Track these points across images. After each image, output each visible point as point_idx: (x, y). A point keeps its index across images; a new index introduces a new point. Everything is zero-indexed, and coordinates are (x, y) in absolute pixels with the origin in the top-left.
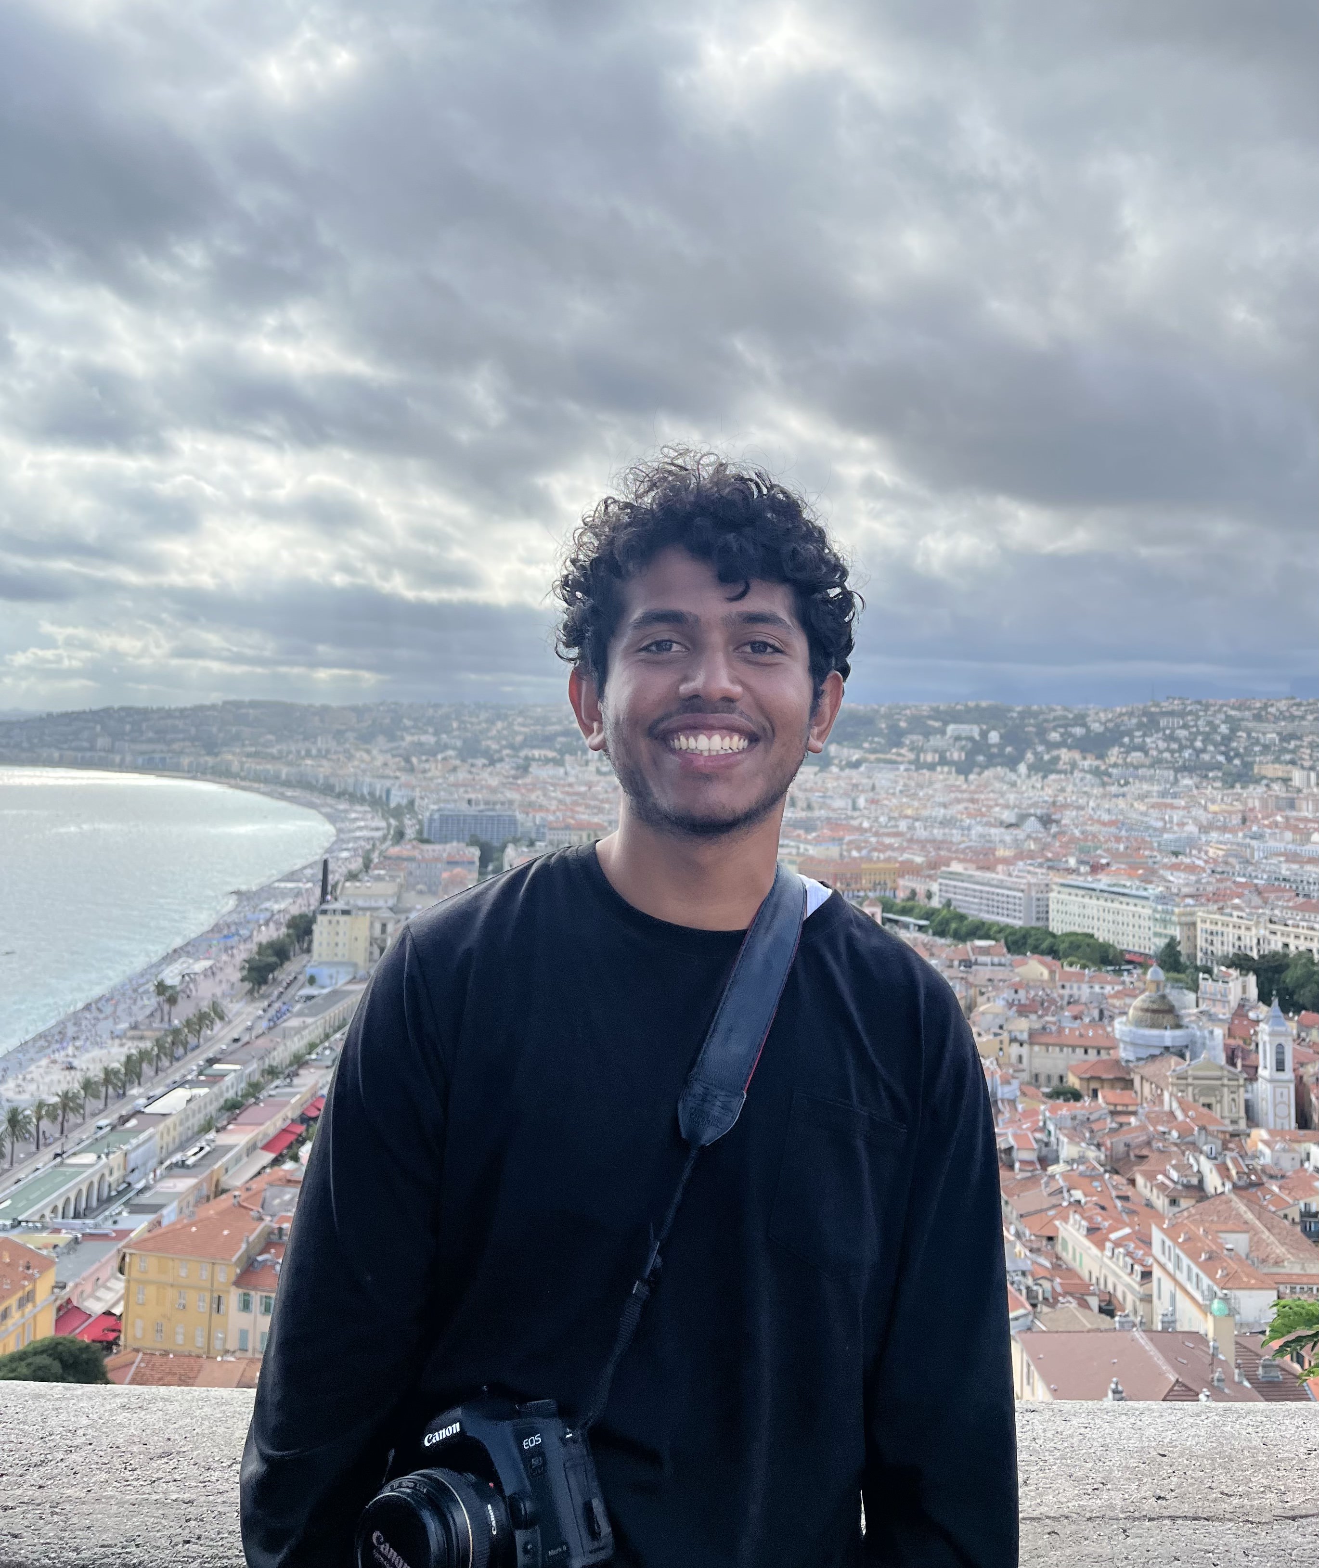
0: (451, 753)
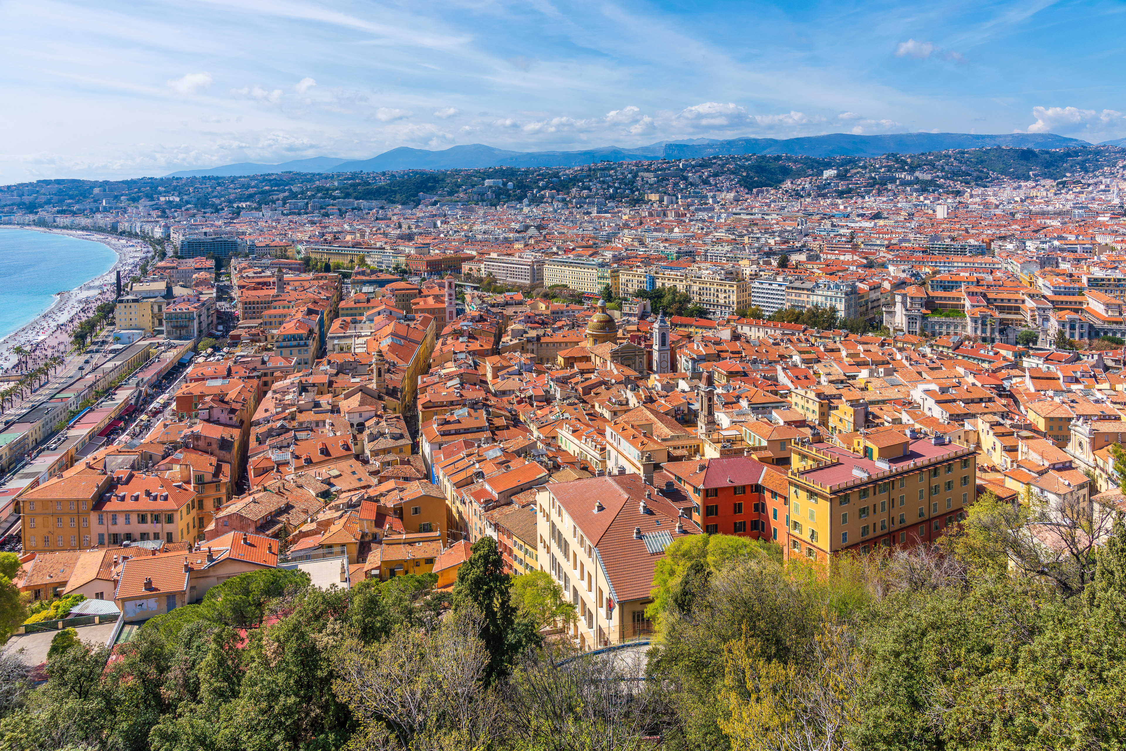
0: (189, 206)
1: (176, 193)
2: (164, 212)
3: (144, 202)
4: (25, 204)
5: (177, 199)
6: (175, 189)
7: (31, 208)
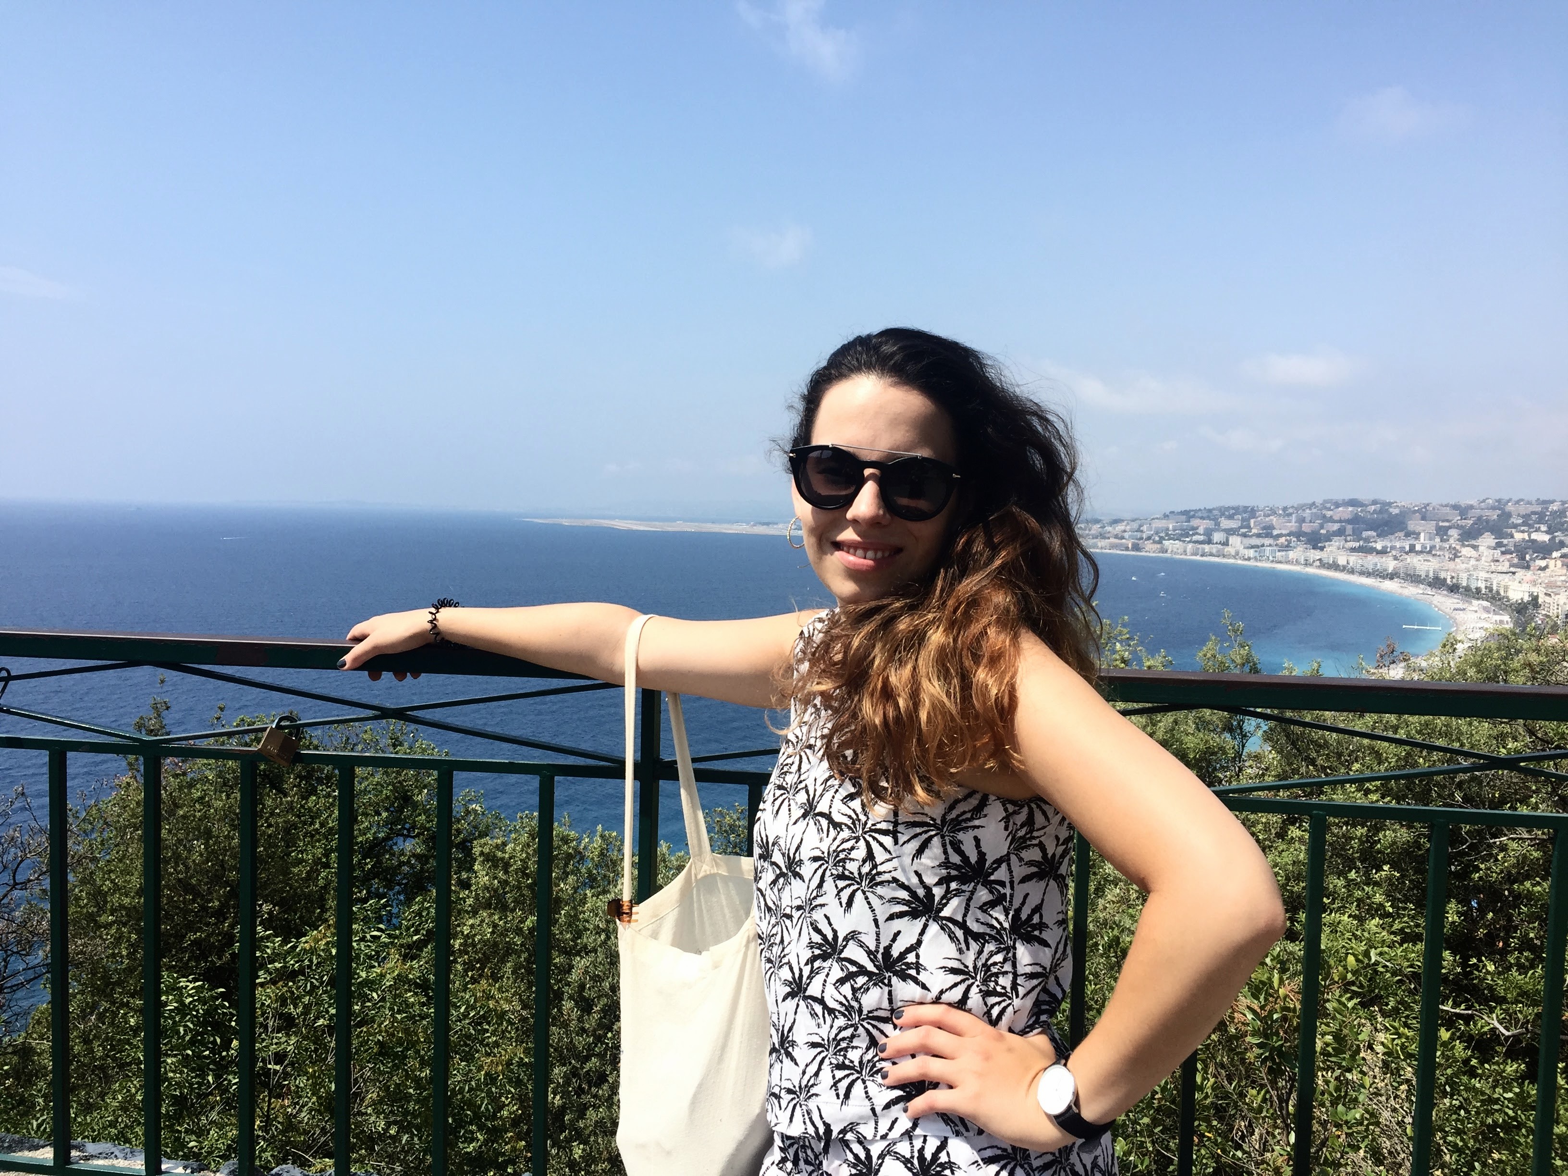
1: (1544, 528)
2: (1523, 558)
3: (1487, 540)
4: (1305, 534)
5: (1546, 538)
6: (1541, 520)
7: (1315, 541)
